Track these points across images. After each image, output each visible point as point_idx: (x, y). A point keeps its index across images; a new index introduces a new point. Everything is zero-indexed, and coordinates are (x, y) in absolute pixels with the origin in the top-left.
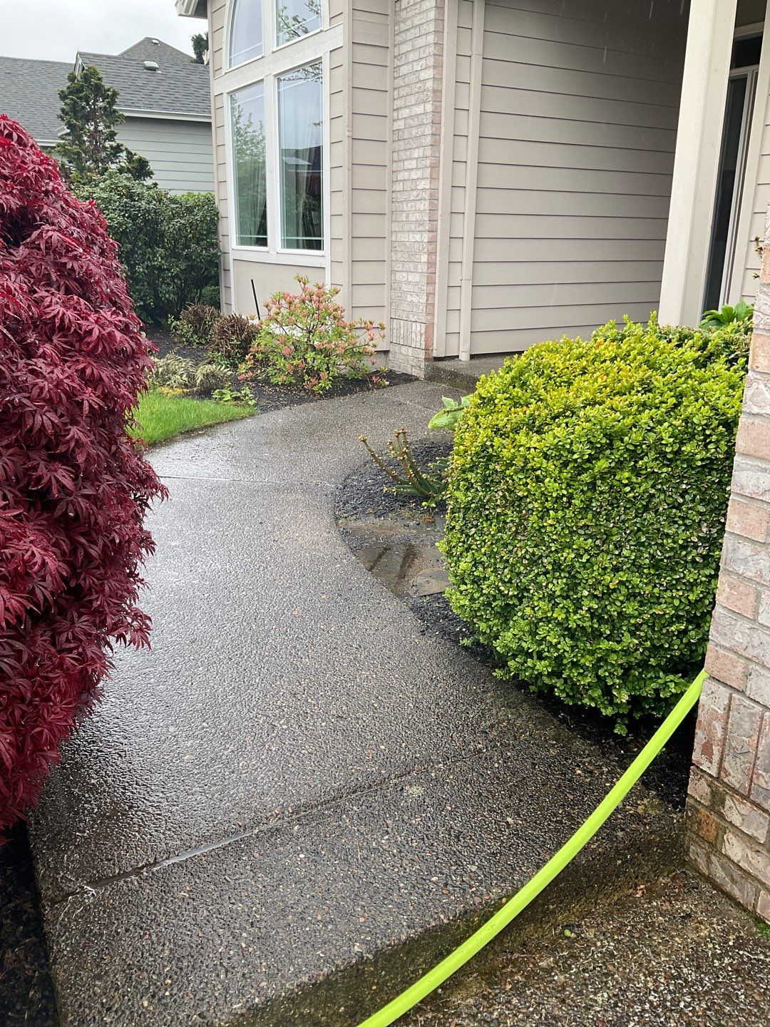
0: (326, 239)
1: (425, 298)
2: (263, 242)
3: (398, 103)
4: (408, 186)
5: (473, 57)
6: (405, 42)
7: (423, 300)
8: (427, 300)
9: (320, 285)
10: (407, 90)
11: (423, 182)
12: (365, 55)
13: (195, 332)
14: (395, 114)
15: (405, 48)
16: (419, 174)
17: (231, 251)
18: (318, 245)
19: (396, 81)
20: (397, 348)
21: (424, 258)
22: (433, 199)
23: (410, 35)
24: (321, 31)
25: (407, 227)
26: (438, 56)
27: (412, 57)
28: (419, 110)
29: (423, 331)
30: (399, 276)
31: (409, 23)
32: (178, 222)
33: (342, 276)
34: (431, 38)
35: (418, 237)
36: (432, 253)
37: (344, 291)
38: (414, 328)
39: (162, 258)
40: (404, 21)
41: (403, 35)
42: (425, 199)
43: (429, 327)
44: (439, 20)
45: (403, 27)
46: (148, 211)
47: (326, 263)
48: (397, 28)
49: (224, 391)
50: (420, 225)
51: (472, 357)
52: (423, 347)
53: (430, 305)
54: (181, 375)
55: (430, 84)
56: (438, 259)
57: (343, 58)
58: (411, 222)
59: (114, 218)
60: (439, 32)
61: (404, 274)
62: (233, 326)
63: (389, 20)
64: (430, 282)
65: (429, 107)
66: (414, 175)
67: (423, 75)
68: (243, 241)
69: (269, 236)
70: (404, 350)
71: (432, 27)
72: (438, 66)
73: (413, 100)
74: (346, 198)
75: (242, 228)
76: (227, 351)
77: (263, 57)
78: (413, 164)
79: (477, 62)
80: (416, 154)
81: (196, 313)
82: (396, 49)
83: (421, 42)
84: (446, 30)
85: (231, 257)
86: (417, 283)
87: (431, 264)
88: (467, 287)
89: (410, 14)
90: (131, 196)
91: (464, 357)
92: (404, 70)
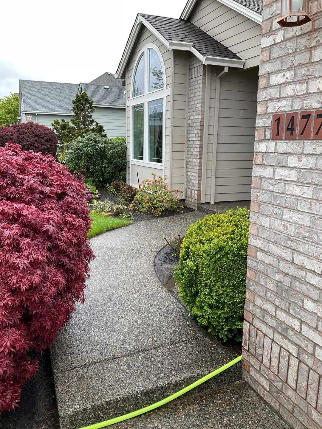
0: (163, 159)
1: (197, 181)
2: (142, 159)
3: (190, 114)
4: (192, 142)
5: (216, 99)
6: (192, 93)
7: (197, 182)
8: (198, 182)
9: (160, 176)
10: (193, 110)
11: (198, 142)
12: (178, 98)
13: (116, 190)
14: (189, 117)
15: (192, 95)
16: (196, 139)
17: (131, 161)
18: (160, 161)
19: (189, 106)
20: (188, 199)
21: (198, 168)
22: (201, 148)
23: (194, 91)
24: (163, 89)
25: (192, 157)
26: (203, 99)
27: (194, 99)
28: (196, 117)
29: (197, 193)
30: (189, 173)
31: (194, 87)
32: (112, 151)
33: (168, 173)
34: (201, 93)
35: (195, 160)
36: (200, 166)
37: (169, 178)
38: (194, 192)
39: (106, 164)
40: (192, 86)
41: (192, 91)
42: (198, 148)
43: (199, 191)
44: (204, 87)
45: (192, 88)
46: (102, 147)
47: (163, 168)
48: (190, 88)
49: (123, 214)
50: (196, 156)
51: (215, 203)
52: (197, 199)
53: (199, 184)
54: (109, 208)
55: (200, 109)
56: (203, 168)
57: (170, 99)
58: (193, 155)
59: (90, 150)
60: (203, 91)
61: (191, 173)
62: (129, 190)
63: (187, 86)
64: (200, 176)
65: (200, 117)
66: (194, 139)
67: (198, 105)
68: (135, 158)
69: (144, 157)
70: (190, 200)
71: (201, 89)
72: (203, 103)
73: (194, 113)
74: (170, 147)
75: (135, 154)
76: (126, 199)
77: (144, 95)
78: (194, 135)
79: (217, 100)
80: (195, 132)
81: (116, 184)
82: (189, 96)
83: (197, 94)
84: (206, 90)
85: (131, 163)
86: (195, 176)
87: (200, 170)
88: (213, 178)
89: (194, 84)
90: (96, 142)
91: (212, 203)
92: (192, 103)
